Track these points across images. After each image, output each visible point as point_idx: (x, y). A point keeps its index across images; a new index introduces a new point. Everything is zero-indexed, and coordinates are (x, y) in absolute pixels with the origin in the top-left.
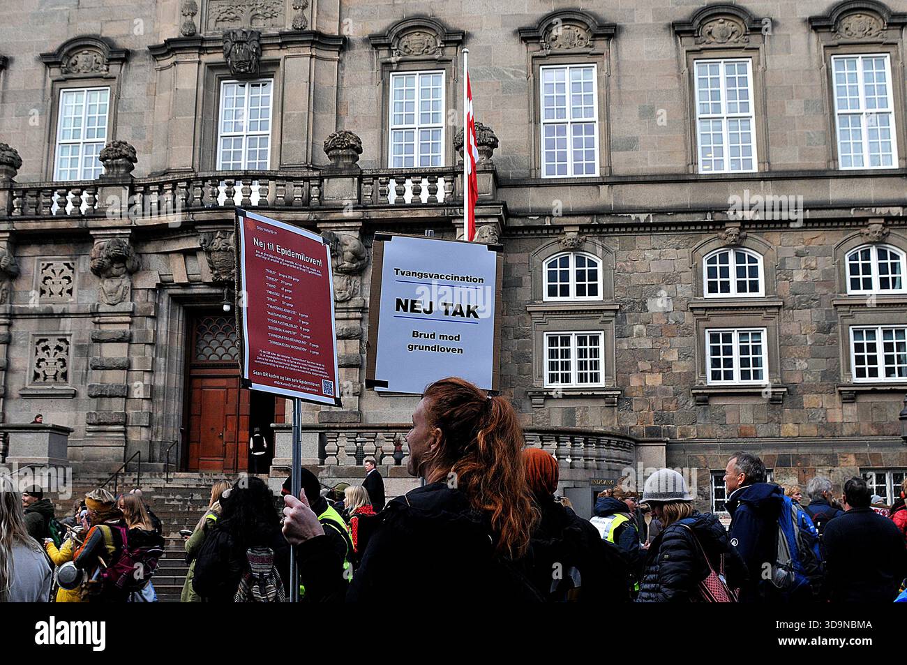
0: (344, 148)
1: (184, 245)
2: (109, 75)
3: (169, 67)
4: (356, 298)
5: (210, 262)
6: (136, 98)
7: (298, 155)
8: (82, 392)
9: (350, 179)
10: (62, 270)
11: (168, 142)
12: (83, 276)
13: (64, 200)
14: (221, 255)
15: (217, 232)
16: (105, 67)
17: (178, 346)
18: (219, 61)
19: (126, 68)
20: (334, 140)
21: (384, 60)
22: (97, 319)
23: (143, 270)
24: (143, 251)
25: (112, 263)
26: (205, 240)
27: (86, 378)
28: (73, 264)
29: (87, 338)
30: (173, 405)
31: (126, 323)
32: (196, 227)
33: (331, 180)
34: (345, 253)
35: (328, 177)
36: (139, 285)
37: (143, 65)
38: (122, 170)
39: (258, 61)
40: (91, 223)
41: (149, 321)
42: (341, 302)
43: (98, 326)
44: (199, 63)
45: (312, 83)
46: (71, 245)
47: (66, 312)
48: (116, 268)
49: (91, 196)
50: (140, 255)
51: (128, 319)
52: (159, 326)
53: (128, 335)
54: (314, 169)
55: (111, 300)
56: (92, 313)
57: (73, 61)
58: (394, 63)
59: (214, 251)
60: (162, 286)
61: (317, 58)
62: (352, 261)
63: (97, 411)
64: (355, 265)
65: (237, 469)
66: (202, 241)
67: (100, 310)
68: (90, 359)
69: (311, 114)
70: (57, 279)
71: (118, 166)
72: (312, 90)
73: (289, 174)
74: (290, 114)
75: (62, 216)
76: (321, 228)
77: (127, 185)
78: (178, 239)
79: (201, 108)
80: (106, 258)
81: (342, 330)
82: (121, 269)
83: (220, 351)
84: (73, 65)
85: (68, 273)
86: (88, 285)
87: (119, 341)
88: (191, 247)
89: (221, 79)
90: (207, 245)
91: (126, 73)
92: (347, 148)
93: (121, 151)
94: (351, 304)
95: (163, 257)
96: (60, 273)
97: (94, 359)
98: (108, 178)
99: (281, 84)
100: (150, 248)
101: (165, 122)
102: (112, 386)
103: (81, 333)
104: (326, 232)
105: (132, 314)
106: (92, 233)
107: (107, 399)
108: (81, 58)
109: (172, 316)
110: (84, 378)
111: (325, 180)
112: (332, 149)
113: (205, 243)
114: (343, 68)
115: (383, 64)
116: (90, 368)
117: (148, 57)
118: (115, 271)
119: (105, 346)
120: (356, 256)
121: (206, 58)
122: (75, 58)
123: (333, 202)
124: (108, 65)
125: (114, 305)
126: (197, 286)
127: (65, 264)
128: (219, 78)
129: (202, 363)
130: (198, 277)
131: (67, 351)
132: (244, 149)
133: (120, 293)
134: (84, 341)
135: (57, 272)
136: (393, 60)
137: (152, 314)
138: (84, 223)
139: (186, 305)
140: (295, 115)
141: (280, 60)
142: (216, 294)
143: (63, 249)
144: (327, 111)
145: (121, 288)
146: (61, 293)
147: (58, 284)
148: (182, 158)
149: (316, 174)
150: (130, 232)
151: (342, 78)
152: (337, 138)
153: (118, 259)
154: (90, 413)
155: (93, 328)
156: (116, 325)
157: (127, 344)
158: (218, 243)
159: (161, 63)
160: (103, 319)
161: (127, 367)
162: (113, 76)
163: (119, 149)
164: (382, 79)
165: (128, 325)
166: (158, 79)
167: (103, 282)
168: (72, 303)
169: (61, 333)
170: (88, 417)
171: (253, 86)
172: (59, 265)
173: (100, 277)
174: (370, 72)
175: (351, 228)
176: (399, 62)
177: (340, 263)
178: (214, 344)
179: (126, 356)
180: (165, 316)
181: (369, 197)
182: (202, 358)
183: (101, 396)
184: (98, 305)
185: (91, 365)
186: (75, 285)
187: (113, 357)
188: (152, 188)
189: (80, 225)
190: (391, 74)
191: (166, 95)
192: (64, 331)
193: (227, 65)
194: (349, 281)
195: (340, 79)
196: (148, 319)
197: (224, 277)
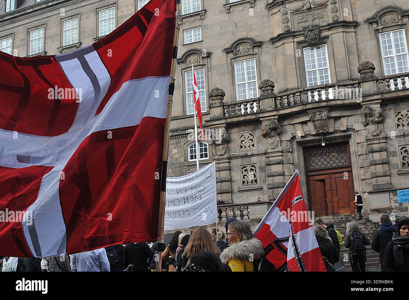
0: (368, 69)
1: (301, 120)
2: (254, 53)
3: (280, 46)
4: (382, 134)
5: (314, 126)
6: (267, 61)
7: (344, 75)
8: (265, 187)
9: (372, 82)
10: (249, 137)
11: (285, 77)
12: (258, 138)
13: (246, 107)
14: (319, 122)
15: (317, 112)
16: (252, 50)
17: (302, 163)
18: (302, 40)
19: (261, 49)
20: (363, 66)
21: (375, 29)
22: (267, 156)
23: (284, 132)
24: (283, 125)
25: (271, 131)
26: (312, 117)
27: (266, 181)
28: (253, 134)
29: (264, 164)
30: (303, 189)
31: (280, 156)
32: (307, 111)
33: (364, 83)
34: (375, 114)
35: (362, 82)
36: (283, 139)
37: (268, 47)
38: (270, 92)
39: (320, 37)
40: (260, 115)
41: (290, 154)
42: (376, 136)
43: (268, 158)
44: (294, 42)
45: (345, 43)
46: (251, 126)
47: (253, 154)
48: (273, 133)
49: (258, 104)
50: (282, 126)
51: (281, 154)
52: (294, 155)
53: (282, 161)
54: (353, 80)
55: (273, 147)
56: (264, 153)
57: (238, 50)
58: (380, 29)
59: (316, 120)
60: (293, 138)
61: (346, 32)
62: (379, 118)
63: (272, 194)
64: (380, 119)
65: (334, 214)
66: (311, 117)
67: (268, 152)
68: (266, 173)
69: (347, 57)
70: (247, 141)
71: (268, 90)
72: (346, 46)
73: (345, 83)
74: (338, 58)
75: (246, 114)
76: (363, 105)
77: (273, 97)
78: (298, 118)
79: (297, 61)
80: (268, 129)
81: (378, 148)
82: (275, 133)
83: (320, 164)
84: (238, 51)
85: (251, 137)
86: (261, 142)
87: (278, 164)
88: (305, 120)
89: (303, 48)
90: (313, 118)
91: (261, 52)
92: (369, 69)
93: (268, 84)
94: (381, 136)
95: (292, 126)
96: (248, 138)
97: (268, 172)
98: (264, 96)
99: (332, 46)
100: (286, 123)
101: (282, 69)
102: (278, 183)
103: (260, 162)
104: (366, 106)
105: (282, 152)
106: (261, 119)
107: (276, 189)
108: (241, 48)
109: (298, 151)
110: (265, 181)
111: (361, 84)
112: (362, 70)
113: (312, 118)
114: (357, 35)
115: (375, 30)
116: (266, 176)
117: (270, 43)
118: (272, 134)
119: (272, 167)
120: (381, 115)
121: (296, 40)
122: (238, 48)
123: (367, 93)
124: (253, 49)
125: (274, 149)
126: (308, 137)
127: (249, 134)
128: (302, 47)
129: (312, 169)
130: (309, 133)
131: (256, 170)
132: (318, 76)
133: (276, 143)
134: (262, 166)
135: (247, 138)
136: (379, 28)
137: (291, 151)
138: (257, 116)
139: (303, 145)
140: (340, 58)
141: (329, 35)
142: (317, 139)
143: (248, 128)
144: (353, 54)
145: (276, 141)
146: (249, 147)
147: (247, 143)
148: (293, 83)
149: (357, 82)
150: (278, 117)
151: (357, 39)
152: (364, 65)
153: (274, 129)
154: (269, 195)
155: (265, 159)
156: (276, 157)
157: (282, 165)
158: (318, 117)
159: (276, 45)
160: (270, 155)
161: (283, 174)
162: (256, 53)
163: (267, 83)
164: (376, 37)
165: (281, 156)
166: (276, 51)
167: (268, 140)
168: (255, 150)
169: (252, 163)
170: (269, 197)
171: (317, 48)
172: (247, 135)
173: (266, 138)
174: (370, 35)
175: (376, 103)
176: (382, 28)
177: (373, 119)
178: (316, 161)
179: (282, 170)
180: (296, 151)
181: (382, 89)
182: (311, 167)
183: (274, 188)
184: (267, 150)
185: (267, 175)
186: (255, 142)
187: (276, 171)
188: (284, 97)
189: (255, 117)
190: (380, 34)
191: (281, 58)
192: (253, 162)
193: (306, 41)
194: (378, 126)
195: (357, 40)
196: (289, 153)
197: (321, 131)
